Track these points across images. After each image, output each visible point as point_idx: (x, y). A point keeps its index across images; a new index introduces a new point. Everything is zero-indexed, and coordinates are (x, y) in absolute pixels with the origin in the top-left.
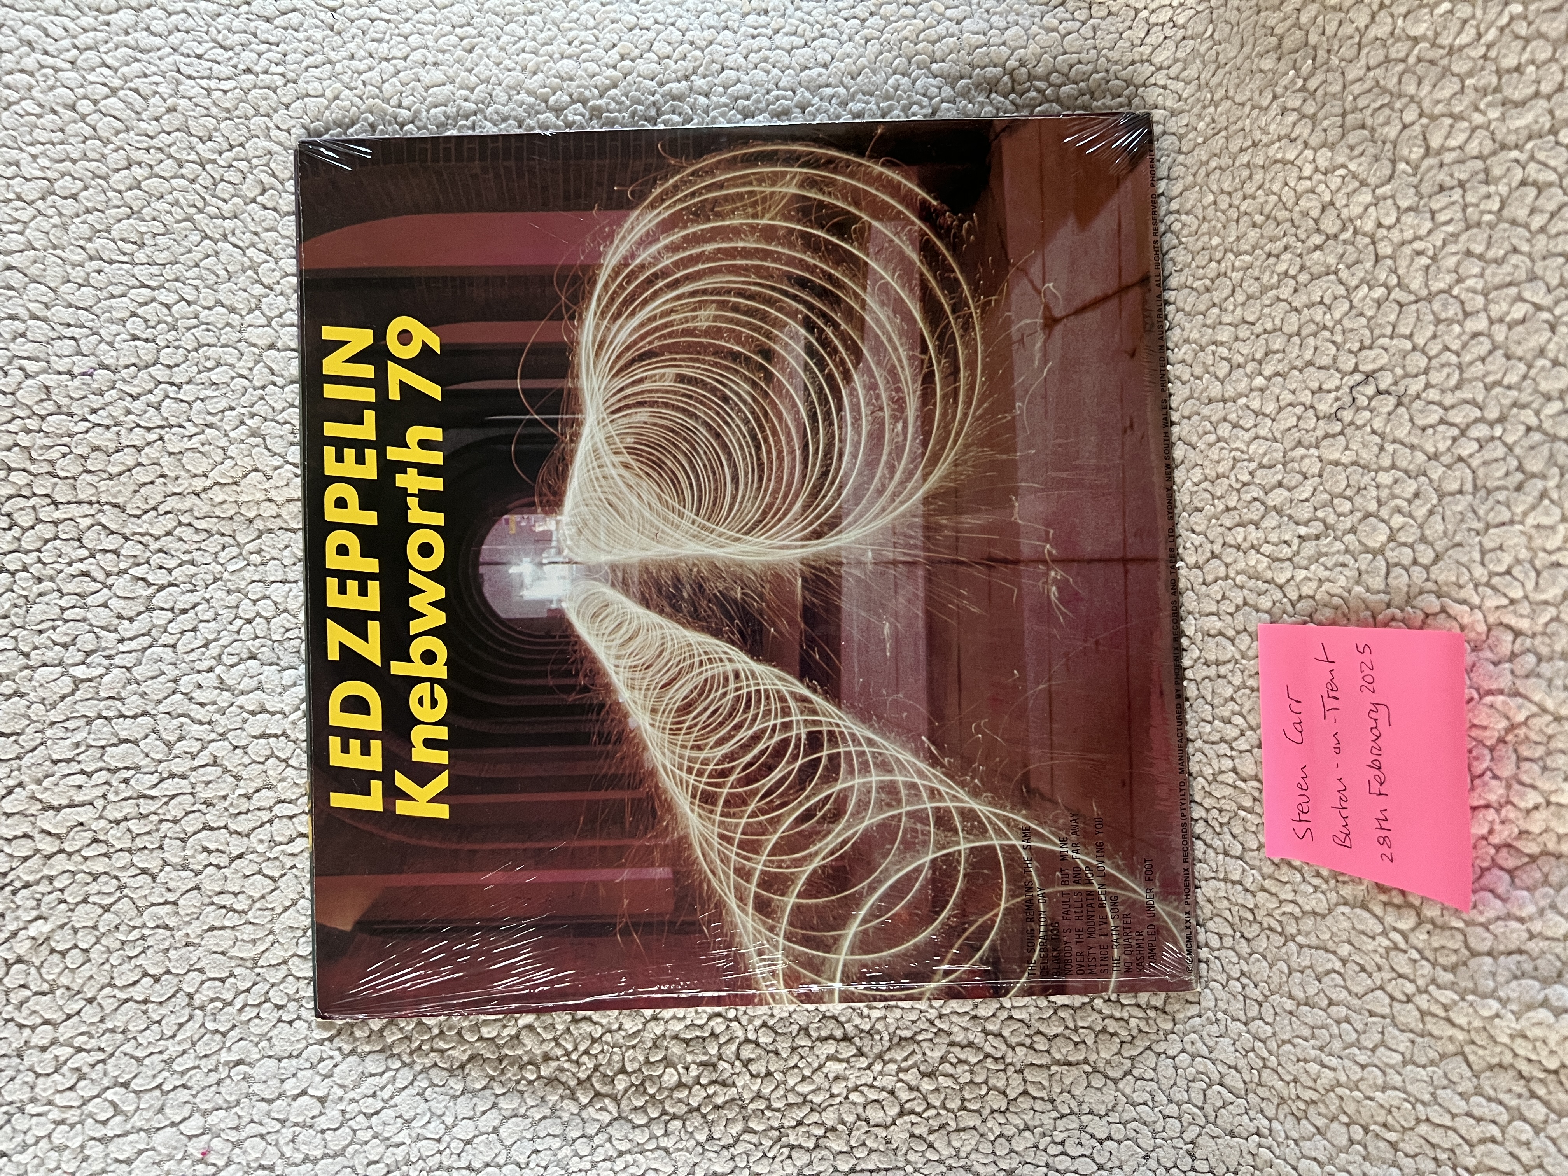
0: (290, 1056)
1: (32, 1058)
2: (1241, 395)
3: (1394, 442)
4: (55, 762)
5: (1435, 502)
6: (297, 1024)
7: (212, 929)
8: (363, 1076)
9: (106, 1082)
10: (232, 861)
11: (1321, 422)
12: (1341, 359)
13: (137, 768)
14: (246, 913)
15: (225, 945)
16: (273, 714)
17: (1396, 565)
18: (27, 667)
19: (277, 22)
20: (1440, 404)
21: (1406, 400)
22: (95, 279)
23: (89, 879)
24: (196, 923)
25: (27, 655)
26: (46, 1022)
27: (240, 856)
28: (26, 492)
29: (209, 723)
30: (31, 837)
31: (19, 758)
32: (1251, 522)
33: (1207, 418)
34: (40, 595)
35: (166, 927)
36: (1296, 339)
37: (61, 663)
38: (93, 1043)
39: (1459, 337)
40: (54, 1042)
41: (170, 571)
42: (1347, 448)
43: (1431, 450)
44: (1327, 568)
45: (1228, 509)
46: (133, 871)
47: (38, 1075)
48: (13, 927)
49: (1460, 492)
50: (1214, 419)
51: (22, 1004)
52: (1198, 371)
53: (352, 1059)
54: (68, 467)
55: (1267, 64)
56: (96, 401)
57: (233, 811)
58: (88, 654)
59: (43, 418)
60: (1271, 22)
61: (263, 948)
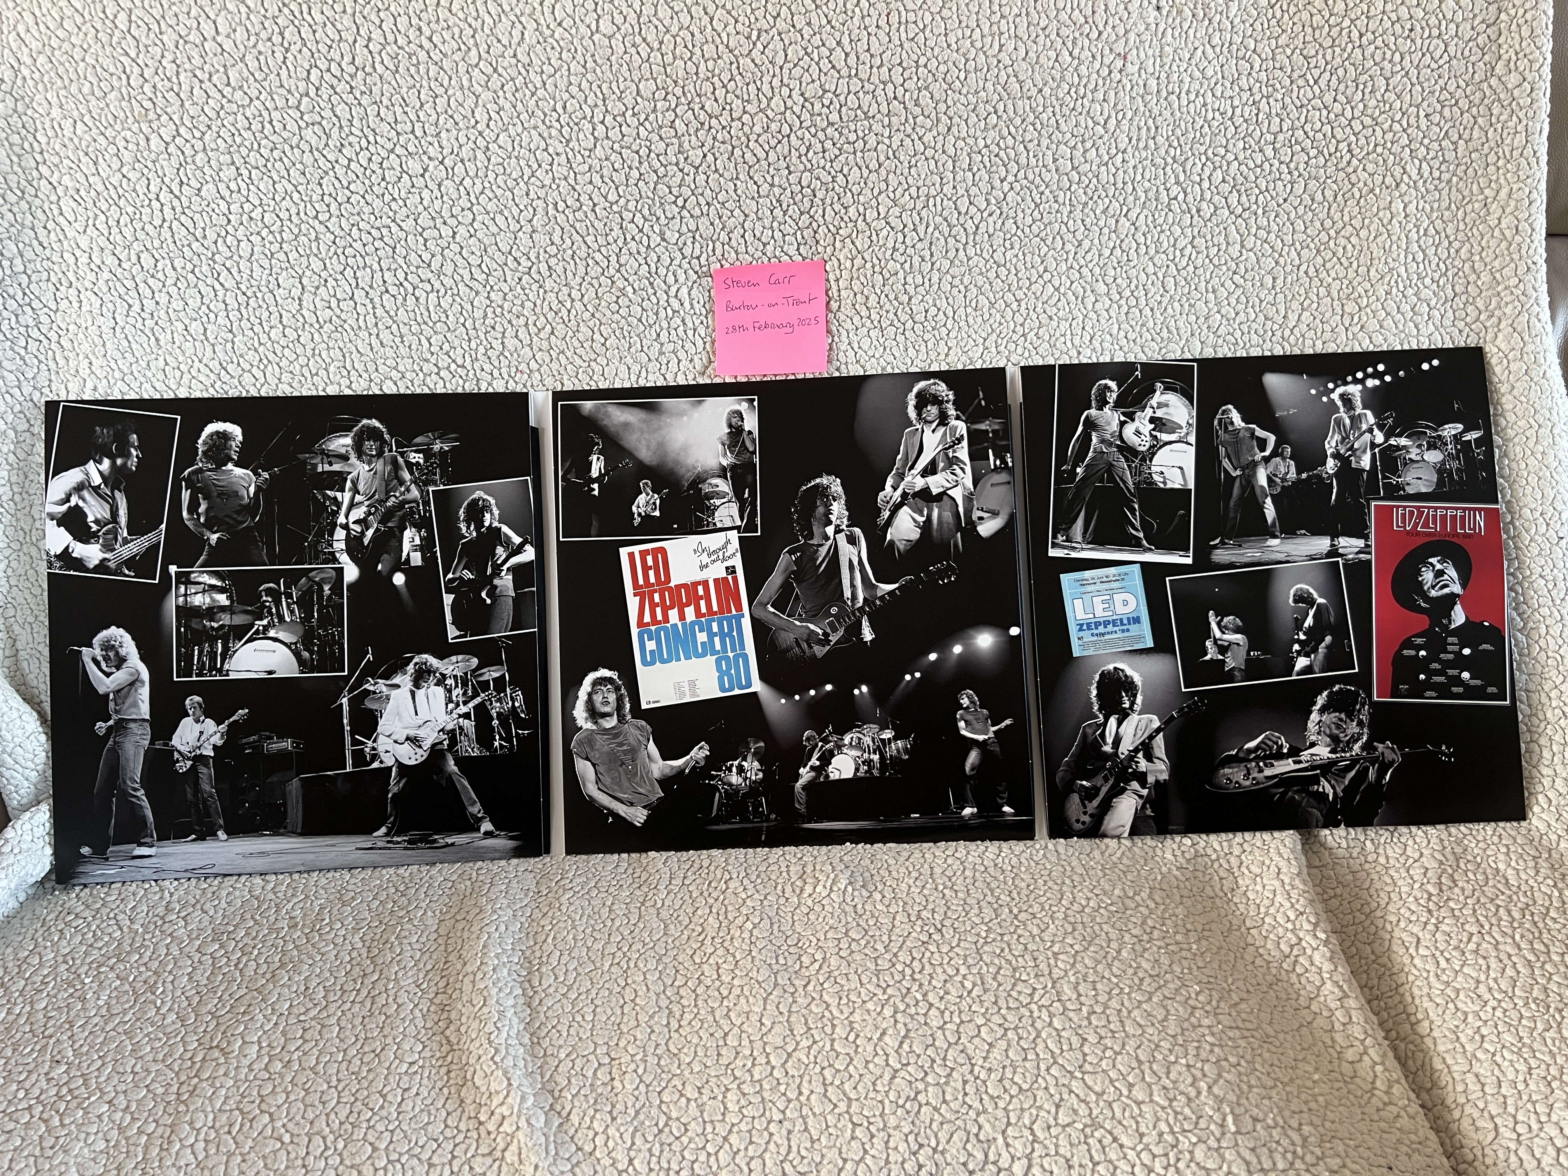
9: (554, 324)
22: (955, 291)
23: (655, 311)
26: (583, 296)
28: (842, 267)
30: (675, 284)
35: (630, 348)
38: (572, 317)
40: (573, 300)
46: (659, 330)
47: (557, 294)
48: (630, 279)
51: (592, 285)
56: (892, 297)
59: (881, 273)
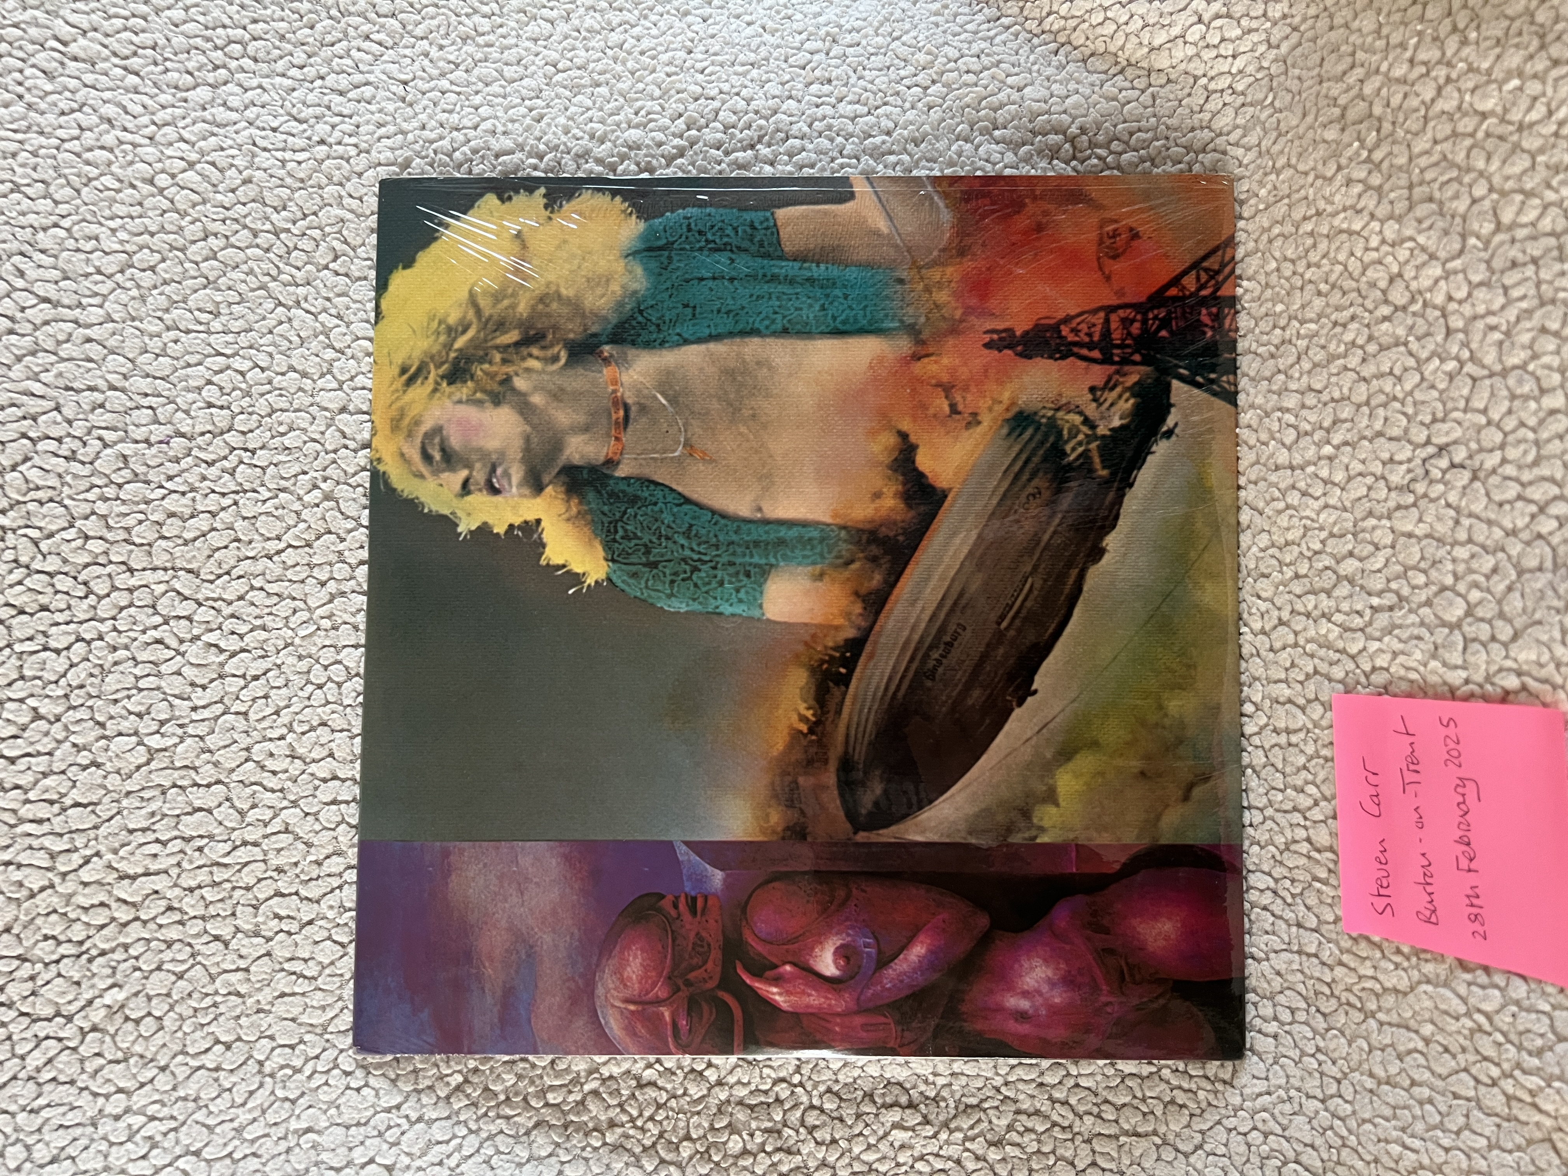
0: (358, 1124)
1: (106, 1127)
2: (1309, 463)
3: (1470, 515)
4: (131, 832)
5: (1514, 577)
6: (365, 1091)
7: (283, 995)
8: (430, 1144)
9: (178, 1151)
10: (302, 927)
11: (1393, 494)
12: (1413, 431)
13: (211, 837)
14: (315, 978)
15: (295, 1011)
16: (344, 781)
17: (1474, 640)
18: (104, 737)
19: (350, 95)
20: (1517, 480)
21: (1482, 475)
22: (174, 349)
23: (163, 946)
24: (267, 990)
25: (102, 725)
26: (120, 1091)
27: (310, 922)
28: (102, 560)
29: (281, 790)
30: (108, 906)
31: (96, 827)
32: (1322, 590)
33: (1276, 485)
34: (116, 663)
35: (238, 994)
36: (1365, 410)
37: (136, 733)
38: (166, 1112)
39: (1535, 413)
40: (127, 1111)
41: (241, 636)
42: (1420, 520)
43: (1510, 526)
44: (1400, 640)
45: (1297, 576)
46: (206, 938)
47: (112, 1144)
48: (88, 995)
49: (1540, 569)
50: (1282, 486)
51: (96, 1072)
52: (1264, 436)
53: (421, 1126)
54: (144, 533)
55: (1331, 134)
56: (172, 469)
57: (303, 877)
58: (162, 723)
59: (120, 486)
60: (1334, 92)
61: (331, 1014)
